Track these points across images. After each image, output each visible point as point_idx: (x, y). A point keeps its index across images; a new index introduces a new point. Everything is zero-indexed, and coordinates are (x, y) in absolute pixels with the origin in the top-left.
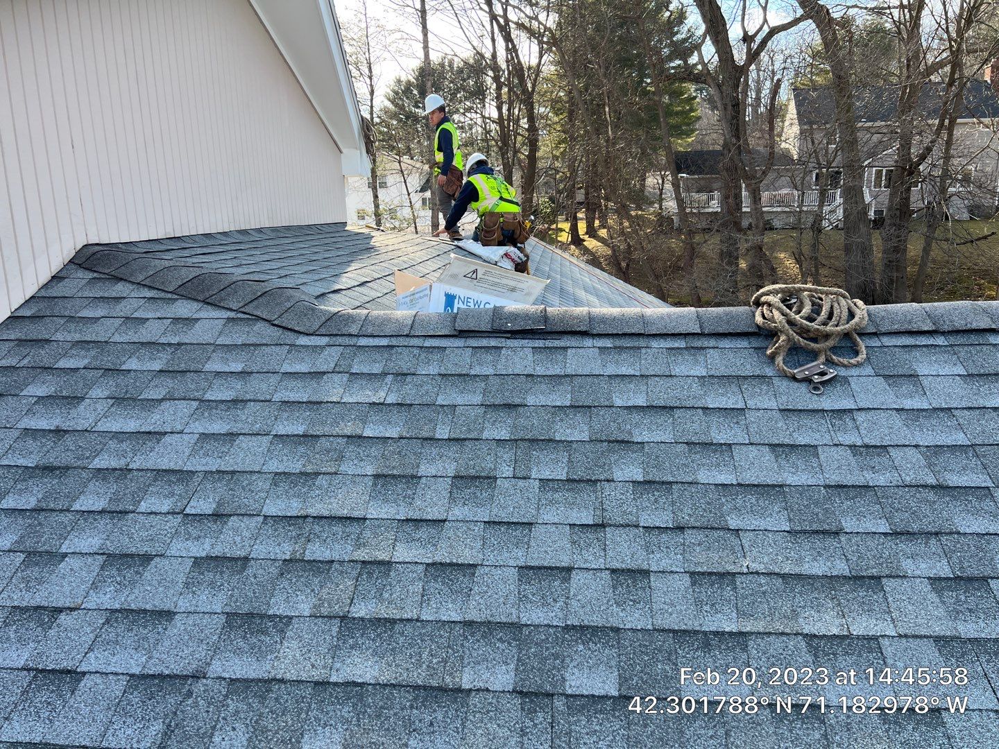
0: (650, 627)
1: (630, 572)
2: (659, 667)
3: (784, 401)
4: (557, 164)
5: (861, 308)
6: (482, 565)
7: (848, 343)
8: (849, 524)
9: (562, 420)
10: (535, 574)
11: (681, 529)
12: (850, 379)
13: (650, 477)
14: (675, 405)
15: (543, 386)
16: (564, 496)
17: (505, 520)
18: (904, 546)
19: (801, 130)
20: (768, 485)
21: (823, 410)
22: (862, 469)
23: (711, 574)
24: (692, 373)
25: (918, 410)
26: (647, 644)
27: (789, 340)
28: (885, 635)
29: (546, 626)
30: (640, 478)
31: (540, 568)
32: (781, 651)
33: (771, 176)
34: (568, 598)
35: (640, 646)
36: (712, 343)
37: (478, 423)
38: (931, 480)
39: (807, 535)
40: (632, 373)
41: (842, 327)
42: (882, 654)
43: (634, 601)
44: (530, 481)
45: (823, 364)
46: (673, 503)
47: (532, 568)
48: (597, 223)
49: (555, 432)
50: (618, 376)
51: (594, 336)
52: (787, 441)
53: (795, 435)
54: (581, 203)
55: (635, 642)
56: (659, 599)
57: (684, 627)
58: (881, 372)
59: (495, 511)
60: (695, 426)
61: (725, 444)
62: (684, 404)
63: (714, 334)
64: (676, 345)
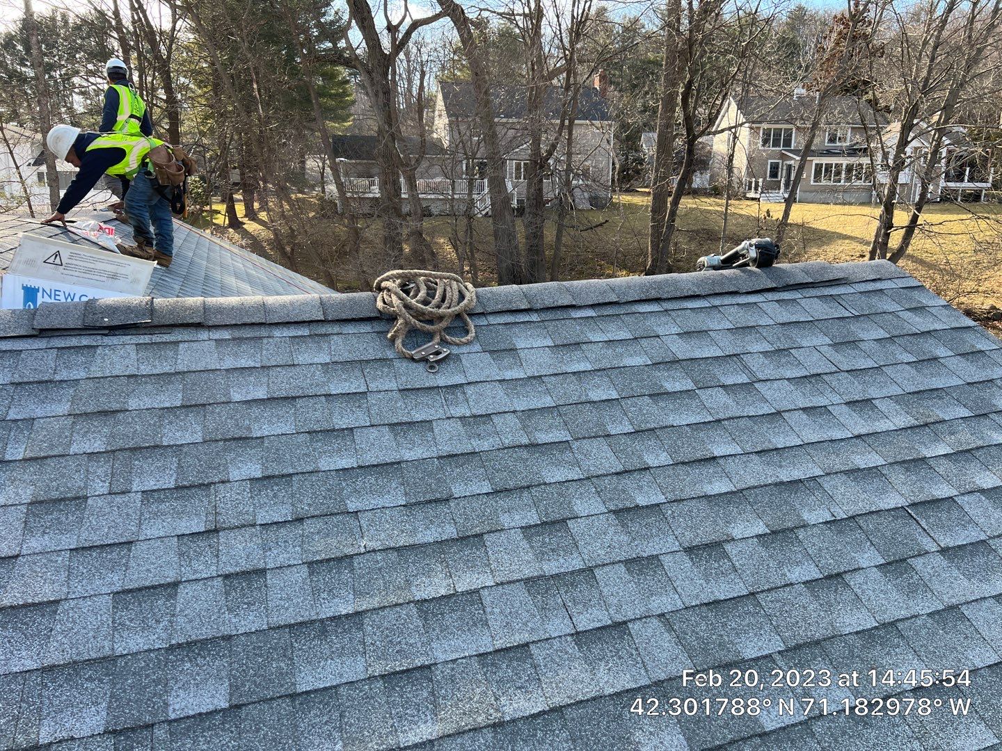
0: (265, 627)
1: (245, 574)
2: (274, 666)
3: (404, 382)
4: (205, 141)
5: (471, 291)
6: (66, 599)
7: (459, 323)
8: (458, 490)
9: (171, 423)
10: (134, 597)
11: (300, 520)
12: (461, 356)
13: (269, 472)
14: (298, 395)
15: (149, 387)
16: (171, 505)
17: (98, 543)
18: (503, 502)
19: (449, 121)
20: (387, 464)
21: (438, 387)
22: (470, 438)
23: (329, 560)
24: (316, 360)
25: (516, 379)
26: (262, 645)
27: (406, 323)
28: (485, 587)
29: (146, 651)
30: (259, 475)
31: (140, 589)
32: (394, 622)
33: (424, 164)
34: (173, 615)
35: (254, 649)
36: (336, 329)
37: (63, 436)
38: (525, 441)
39: (422, 506)
40: (252, 364)
41: (453, 309)
42: (482, 604)
43: (248, 604)
44: (130, 495)
45: (438, 344)
46: (293, 496)
47: (130, 591)
48: (256, 205)
49: (162, 437)
50: (236, 369)
51: (210, 328)
52: (405, 419)
53: (413, 413)
54: (235, 184)
55: (248, 646)
56: (275, 597)
57: (300, 619)
58: (487, 348)
59: (84, 535)
60: (318, 414)
61: (347, 429)
62: (306, 393)
63: (337, 321)
64: (300, 333)
